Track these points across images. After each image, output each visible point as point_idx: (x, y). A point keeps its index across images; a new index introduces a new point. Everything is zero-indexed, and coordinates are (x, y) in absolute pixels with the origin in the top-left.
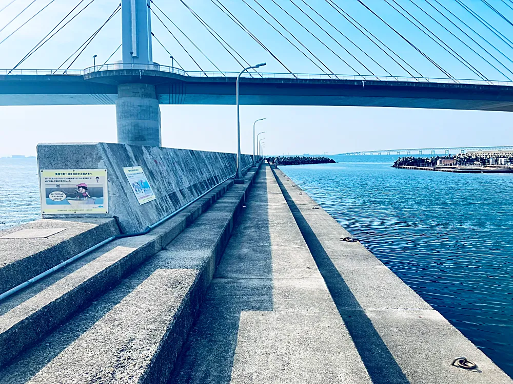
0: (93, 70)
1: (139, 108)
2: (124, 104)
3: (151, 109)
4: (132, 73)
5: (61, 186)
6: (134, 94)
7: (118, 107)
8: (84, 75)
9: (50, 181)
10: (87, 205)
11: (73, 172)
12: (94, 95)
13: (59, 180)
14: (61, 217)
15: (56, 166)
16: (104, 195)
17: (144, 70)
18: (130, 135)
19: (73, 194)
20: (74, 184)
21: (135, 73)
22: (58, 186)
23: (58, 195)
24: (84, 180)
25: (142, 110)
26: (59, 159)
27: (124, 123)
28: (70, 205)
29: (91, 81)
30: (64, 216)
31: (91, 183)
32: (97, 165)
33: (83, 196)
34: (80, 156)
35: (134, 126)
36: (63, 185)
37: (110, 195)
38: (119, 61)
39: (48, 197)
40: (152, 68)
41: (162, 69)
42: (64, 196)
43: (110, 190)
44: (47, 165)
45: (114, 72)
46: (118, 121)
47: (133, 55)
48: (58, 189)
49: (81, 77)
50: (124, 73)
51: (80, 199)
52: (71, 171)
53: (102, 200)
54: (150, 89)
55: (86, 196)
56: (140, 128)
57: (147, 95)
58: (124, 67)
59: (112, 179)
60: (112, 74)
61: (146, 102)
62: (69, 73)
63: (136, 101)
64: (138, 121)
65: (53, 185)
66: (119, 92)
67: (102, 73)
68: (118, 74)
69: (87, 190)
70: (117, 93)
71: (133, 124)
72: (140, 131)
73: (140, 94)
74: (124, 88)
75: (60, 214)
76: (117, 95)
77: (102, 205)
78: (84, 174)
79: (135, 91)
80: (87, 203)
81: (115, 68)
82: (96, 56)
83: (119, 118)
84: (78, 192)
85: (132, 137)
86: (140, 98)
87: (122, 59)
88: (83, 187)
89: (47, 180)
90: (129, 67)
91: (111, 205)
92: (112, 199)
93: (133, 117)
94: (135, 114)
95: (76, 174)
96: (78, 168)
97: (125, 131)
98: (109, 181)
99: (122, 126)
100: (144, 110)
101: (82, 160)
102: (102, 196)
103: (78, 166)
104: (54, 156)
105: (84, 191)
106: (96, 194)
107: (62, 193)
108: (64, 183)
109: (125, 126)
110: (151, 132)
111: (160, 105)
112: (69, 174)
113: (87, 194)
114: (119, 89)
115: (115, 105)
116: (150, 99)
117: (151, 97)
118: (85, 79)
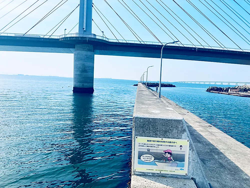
0: (64, 36)
1: (85, 56)
2: (78, 54)
3: (91, 57)
4: (83, 39)
5: (151, 151)
6: (83, 49)
7: (75, 55)
8: (59, 39)
9: (142, 146)
10: (171, 167)
11: (161, 140)
12: (63, 48)
13: (150, 146)
14: (149, 174)
15: (148, 134)
16: (185, 161)
17: (89, 38)
18: (80, 69)
19: (160, 158)
20: (161, 149)
21: (85, 39)
22: (149, 150)
23: (148, 158)
24: (170, 147)
25: (87, 57)
26: (151, 129)
27: (77, 63)
28: (156, 166)
29: (62, 41)
30: (151, 174)
31: (175, 150)
32: (182, 136)
33: (168, 160)
34: (168, 128)
35: (83, 65)
36: (153, 150)
37: (190, 161)
38: (77, 32)
39: (139, 158)
40: (93, 37)
41: (97, 37)
42: (153, 158)
43: (190, 156)
44: (141, 133)
45: (75, 38)
46: (74, 62)
47: (84, 30)
48: (148, 152)
49: (58, 39)
50: (79, 39)
51: (165, 162)
52: (160, 139)
53: (184, 164)
54: (91, 47)
55: (171, 160)
56: (85, 66)
57: (89, 50)
58: (79, 35)
59: (192, 148)
60: (73, 39)
61: (89, 53)
62: (52, 37)
63: (84, 53)
64: (84, 62)
65: (145, 149)
66: (76, 48)
67: (68, 38)
68: (76, 39)
69: (172, 155)
70: (75, 48)
71: (82, 64)
72: (85, 68)
73: (86, 49)
74: (79, 46)
75: (148, 173)
76: (74, 49)
77: (183, 168)
78: (170, 142)
79: (84, 48)
80: (171, 166)
81: (74, 36)
82: (66, 29)
83: (75, 61)
84: (164, 156)
85: (81, 71)
86: (86, 52)
87: (78, 32)
88: (169, 153)
89: (140, 145)
90: (81, 36)
91: (190, 169)
92: (191, 164)
93: (82, 61)
94: (83, 59)
95: (164, 142)
96: (165, 137)
97: (77, 67)
98: (190, 150)
99: (76, 64)
100: (88, 57)
101: (170, 131)
102: (184, 161)
103: (166, 136)
104: (147, 126)
105: (169, 156)
106: (180, 159)
107: (151, 156)
108: (153, 148)
109: (78, 65)
110: (91, 68)
111: (95, 55)
112: (158, 141)
113: (172, 158)
114: (76, 46)
115: (73, 54)
116: (90, 52)
117: (91, 51)
118: (60, 40)
